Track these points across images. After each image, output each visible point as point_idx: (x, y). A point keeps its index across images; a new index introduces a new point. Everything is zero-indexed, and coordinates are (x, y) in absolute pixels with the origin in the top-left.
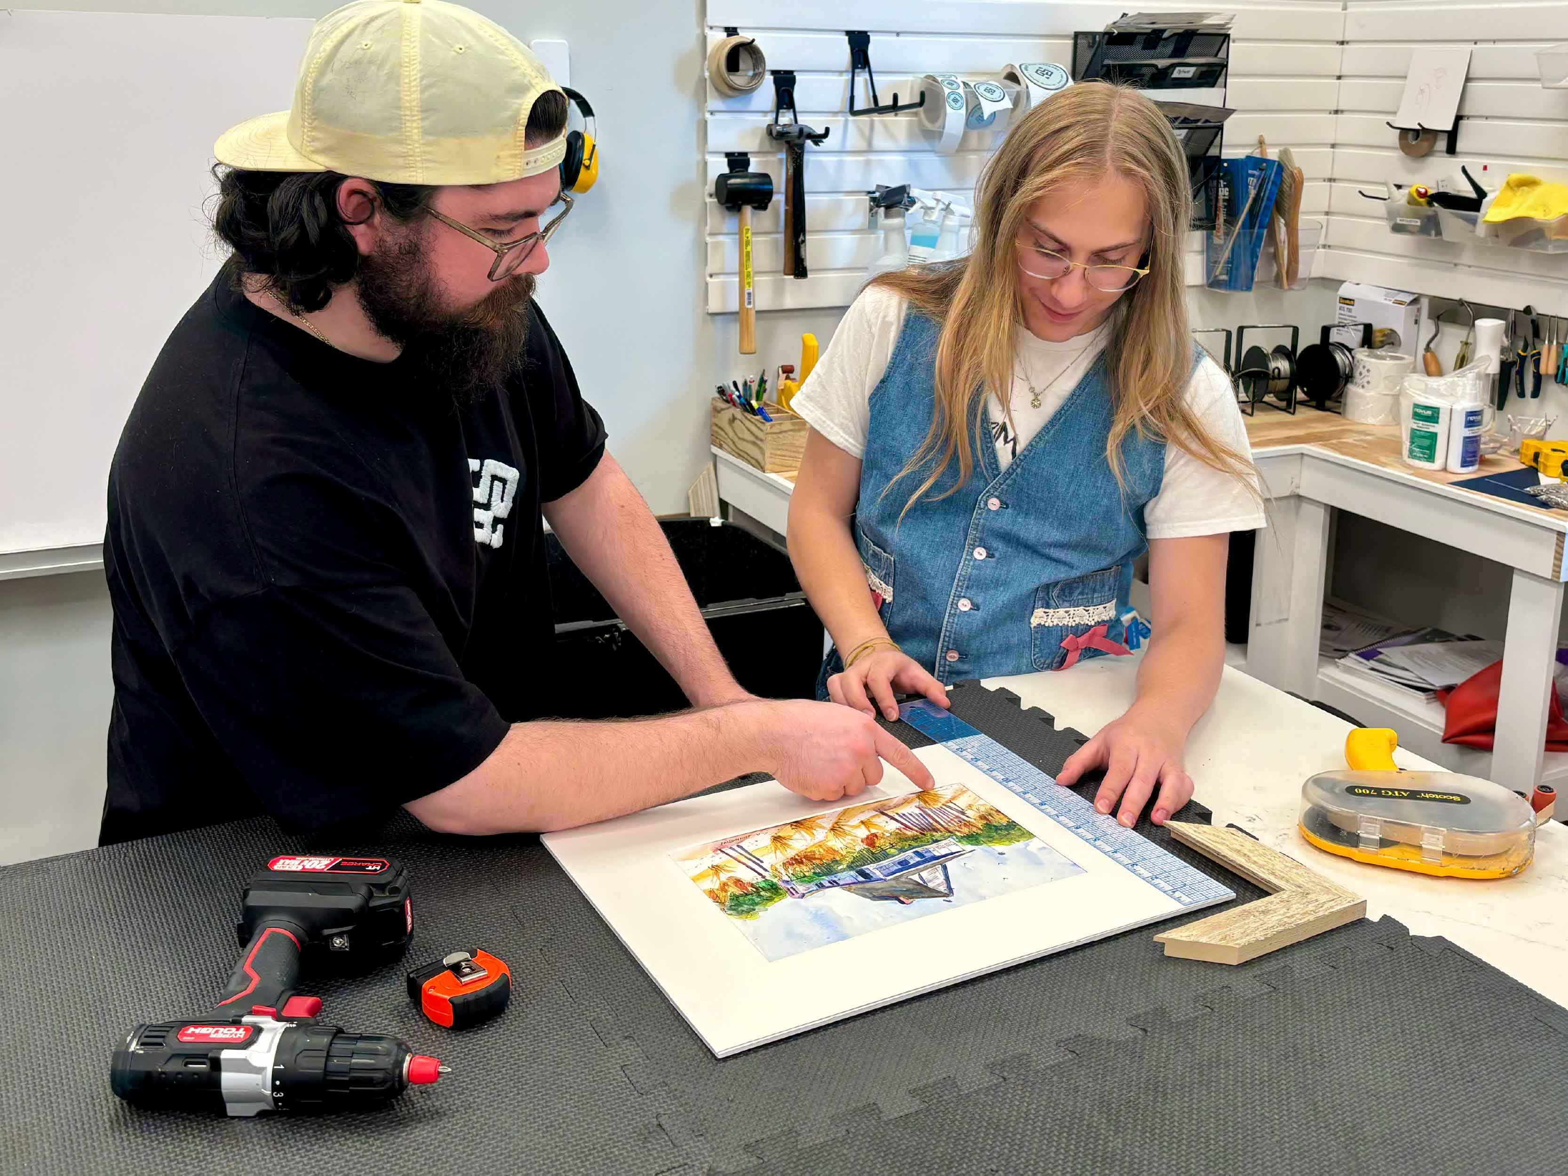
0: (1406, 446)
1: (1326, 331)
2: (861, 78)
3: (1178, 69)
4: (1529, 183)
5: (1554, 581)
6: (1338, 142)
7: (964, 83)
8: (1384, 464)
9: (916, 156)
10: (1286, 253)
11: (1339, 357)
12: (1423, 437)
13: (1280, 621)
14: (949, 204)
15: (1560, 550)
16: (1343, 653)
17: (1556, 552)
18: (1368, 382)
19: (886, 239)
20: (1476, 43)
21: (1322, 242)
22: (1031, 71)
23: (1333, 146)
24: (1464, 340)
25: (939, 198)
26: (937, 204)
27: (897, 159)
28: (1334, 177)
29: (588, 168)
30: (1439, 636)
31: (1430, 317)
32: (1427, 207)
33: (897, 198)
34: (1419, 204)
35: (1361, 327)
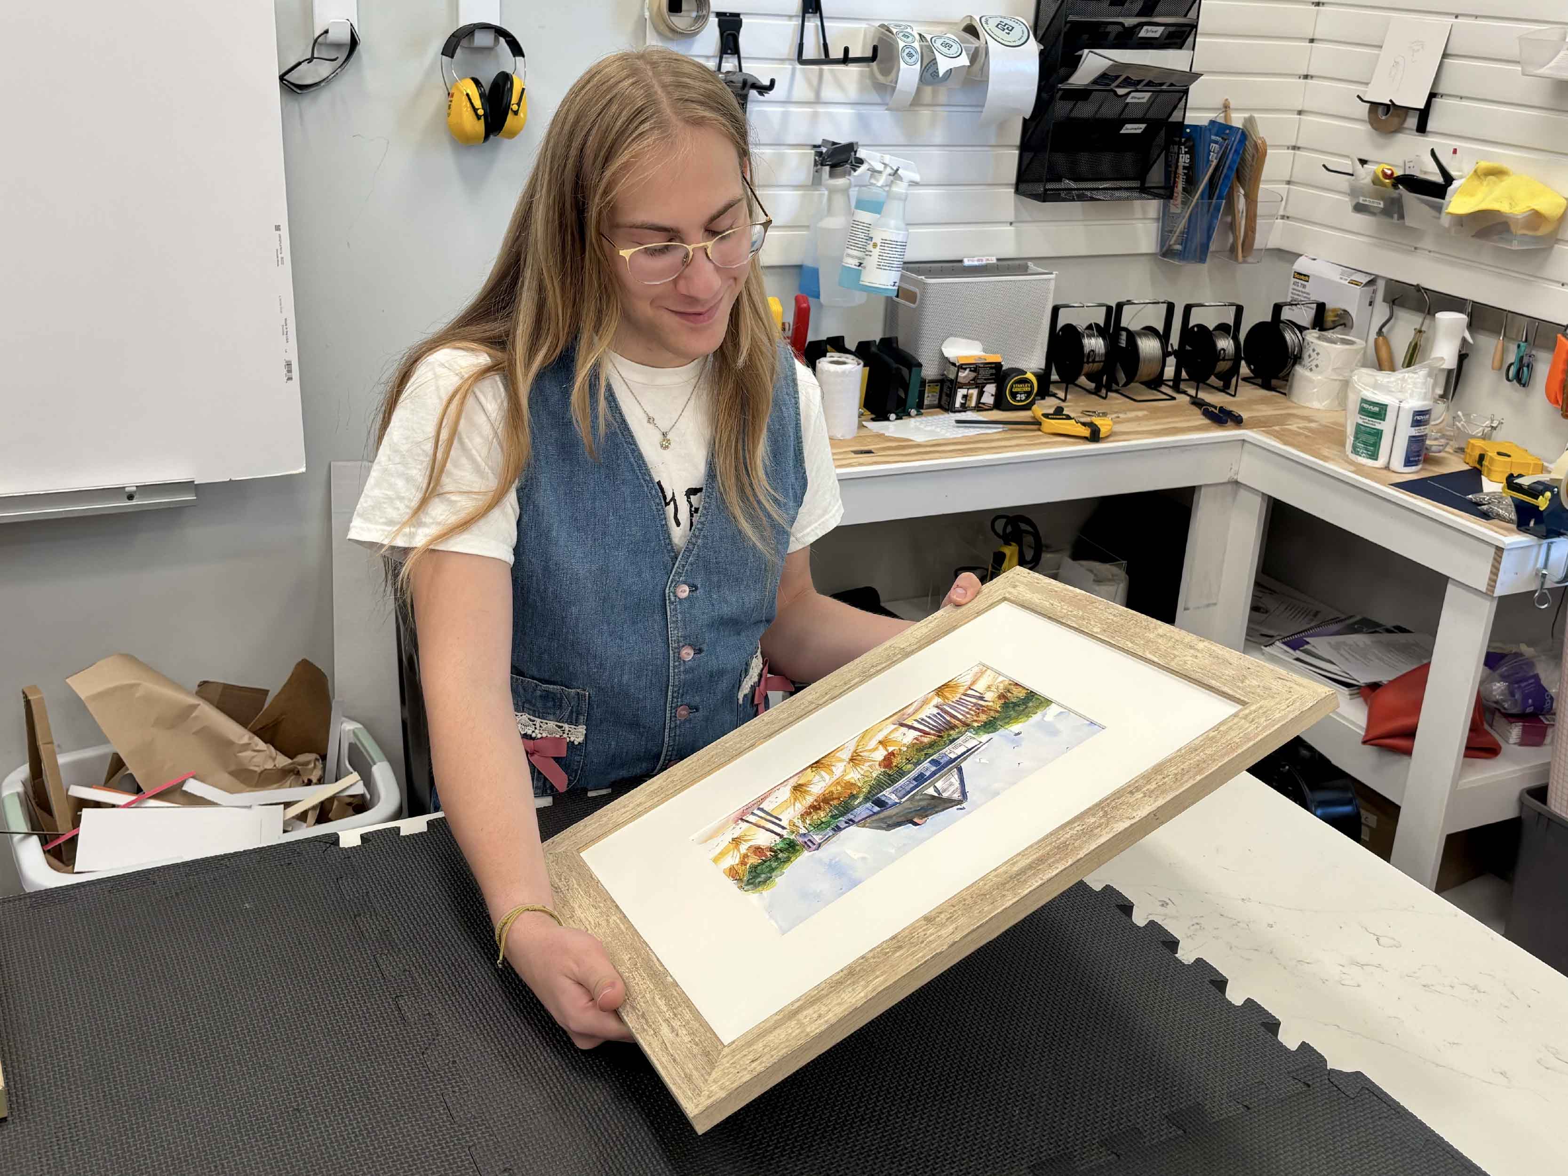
0: (1350, 440)
1: (1277, 309)
2: (812, 24)
3: (1145, 28)
4: (1497, 173)
5: (1488, 594)
6: (1305, 109)
7: (920, 35)
8: (1325, 459)
9: (864, 110)
10: (1243, 222)
11: (1290, 337)
12: (1369, 434)
13: (1208, 605)
14: (897, 170)
15: (1496, 564)
16: (1267, 640)
17: (1493, 566)
18: (1317, 366)
19: (830, 199)
20: (1457, 17)
21: (1281, 213)
22: (991, 25)
23: (1300, 113)
24: (1418, 327)
25: (887, 162)
26: (885, 168)
27: (846, 113)
28: (1299, 145)
29: (516, 113)
30: (1368, 626)
31: (1385, 300)
32: (1391, 190)
33: (843, 157)
34: (1383, 185)
35: (1314, 306)
